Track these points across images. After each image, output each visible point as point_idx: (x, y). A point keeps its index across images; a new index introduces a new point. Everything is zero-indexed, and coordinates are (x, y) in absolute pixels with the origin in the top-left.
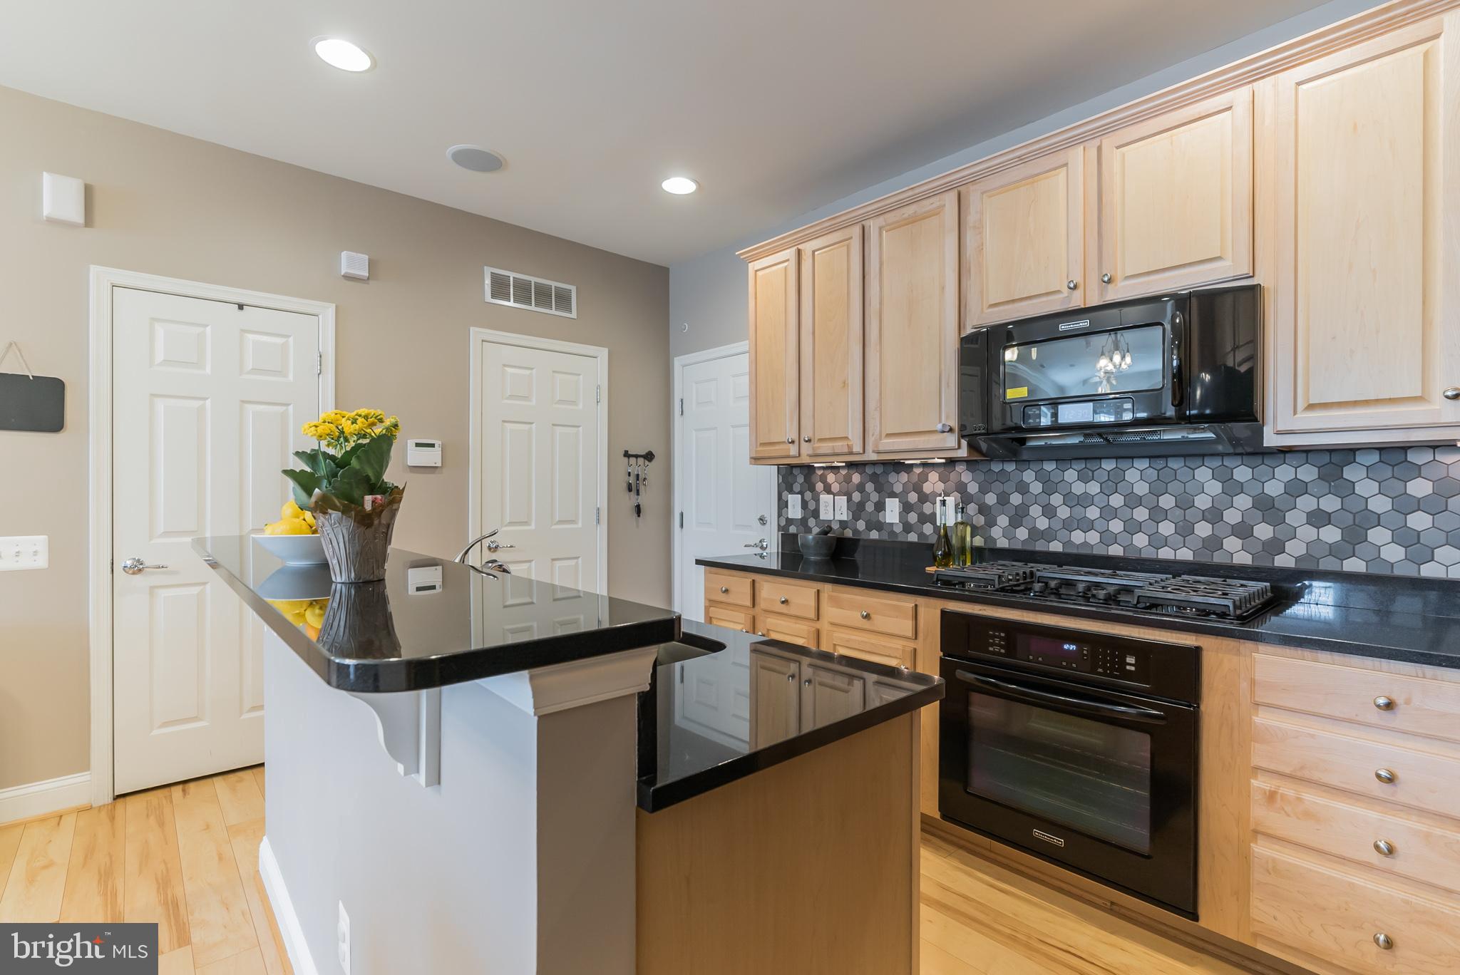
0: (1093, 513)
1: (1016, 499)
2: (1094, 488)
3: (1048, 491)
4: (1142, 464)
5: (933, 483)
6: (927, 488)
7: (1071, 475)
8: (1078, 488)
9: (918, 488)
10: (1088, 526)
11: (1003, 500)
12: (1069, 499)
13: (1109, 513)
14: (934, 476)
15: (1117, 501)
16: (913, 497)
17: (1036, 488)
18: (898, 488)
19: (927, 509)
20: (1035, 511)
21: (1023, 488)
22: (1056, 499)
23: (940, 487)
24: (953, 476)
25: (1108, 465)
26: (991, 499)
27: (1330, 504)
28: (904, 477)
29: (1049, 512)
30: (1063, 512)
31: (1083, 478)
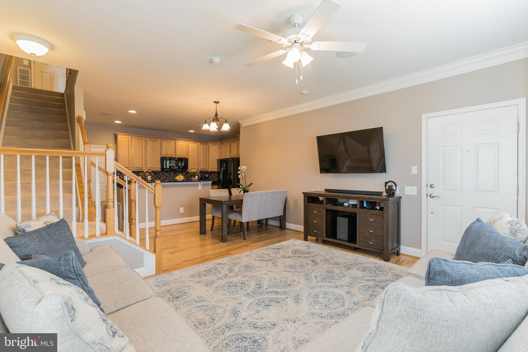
0: (168, 177)
1: (159, 176)
2: (168, 175)
3: (163, 175)
4: (173, 172)
5: (147, 174)
6: (146, 175)
7: (166, 173)
8: (166, 175)
9: (145, 175)
10: (167, 179)
11: (158, 176)
12: (166, 176)
13: (170, 177)
14: (147, 173)
15: (170, 176)
16: (144, 176)
17: (162, 175)
18: (141, 175)
19: (146, 178)
20: (162, 177)
21: (160, 175)
22: (164, 176)
23: (148, 175)
24: (150, 173)
25: (169, 172)
26: (156, 176)
27: (187, 176)
28: (142, 173)
29: (163, 178)
30: (165, 178)
31: (167, 174)
